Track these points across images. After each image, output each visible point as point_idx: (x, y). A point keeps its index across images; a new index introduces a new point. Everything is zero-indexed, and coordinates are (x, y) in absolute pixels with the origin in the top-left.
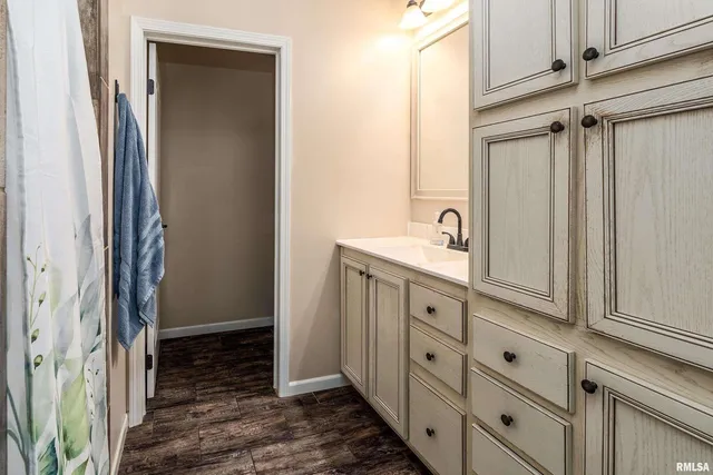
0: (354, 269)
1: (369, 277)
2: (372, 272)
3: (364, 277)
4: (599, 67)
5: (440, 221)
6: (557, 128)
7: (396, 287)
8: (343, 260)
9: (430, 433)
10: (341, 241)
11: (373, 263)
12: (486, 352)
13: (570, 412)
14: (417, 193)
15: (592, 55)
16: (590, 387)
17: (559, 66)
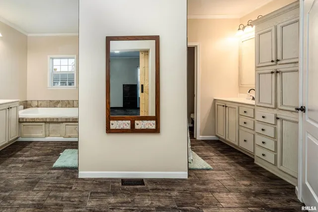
0: (220, 105)
1: (226, 107)
2: (227, 105)
3: (224, 107)
4: (279, 63)
5: (249, 92)
6: (272, 73)
7: (235, 108)
8: (216, 103)
9: (245, 141)
10: (215, 98)
11: (227, 103)
12: (259, 117)
13: (276, 124)
14: (241, 85)
15: (278, 60)
16: (278, 118)
17: (272, 61)
